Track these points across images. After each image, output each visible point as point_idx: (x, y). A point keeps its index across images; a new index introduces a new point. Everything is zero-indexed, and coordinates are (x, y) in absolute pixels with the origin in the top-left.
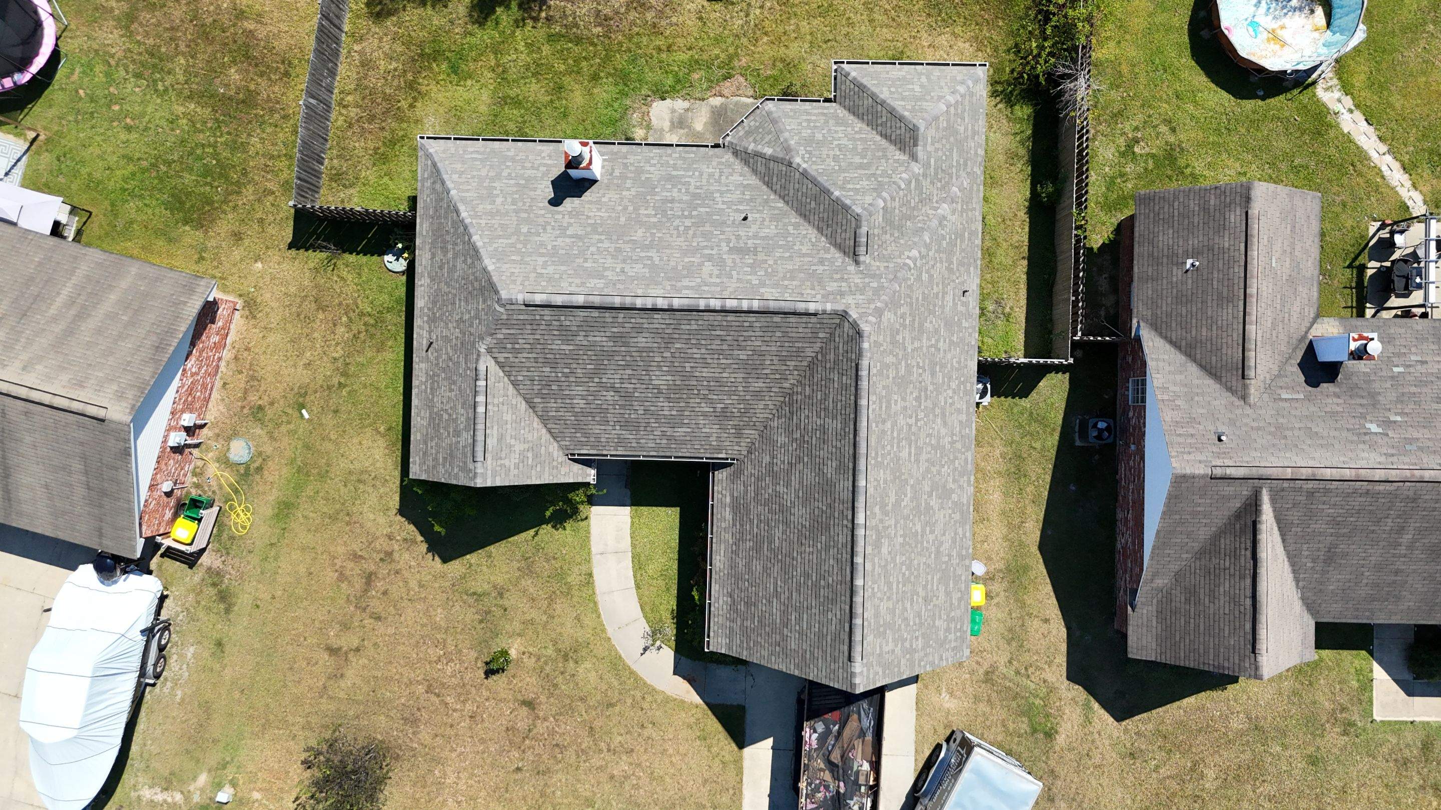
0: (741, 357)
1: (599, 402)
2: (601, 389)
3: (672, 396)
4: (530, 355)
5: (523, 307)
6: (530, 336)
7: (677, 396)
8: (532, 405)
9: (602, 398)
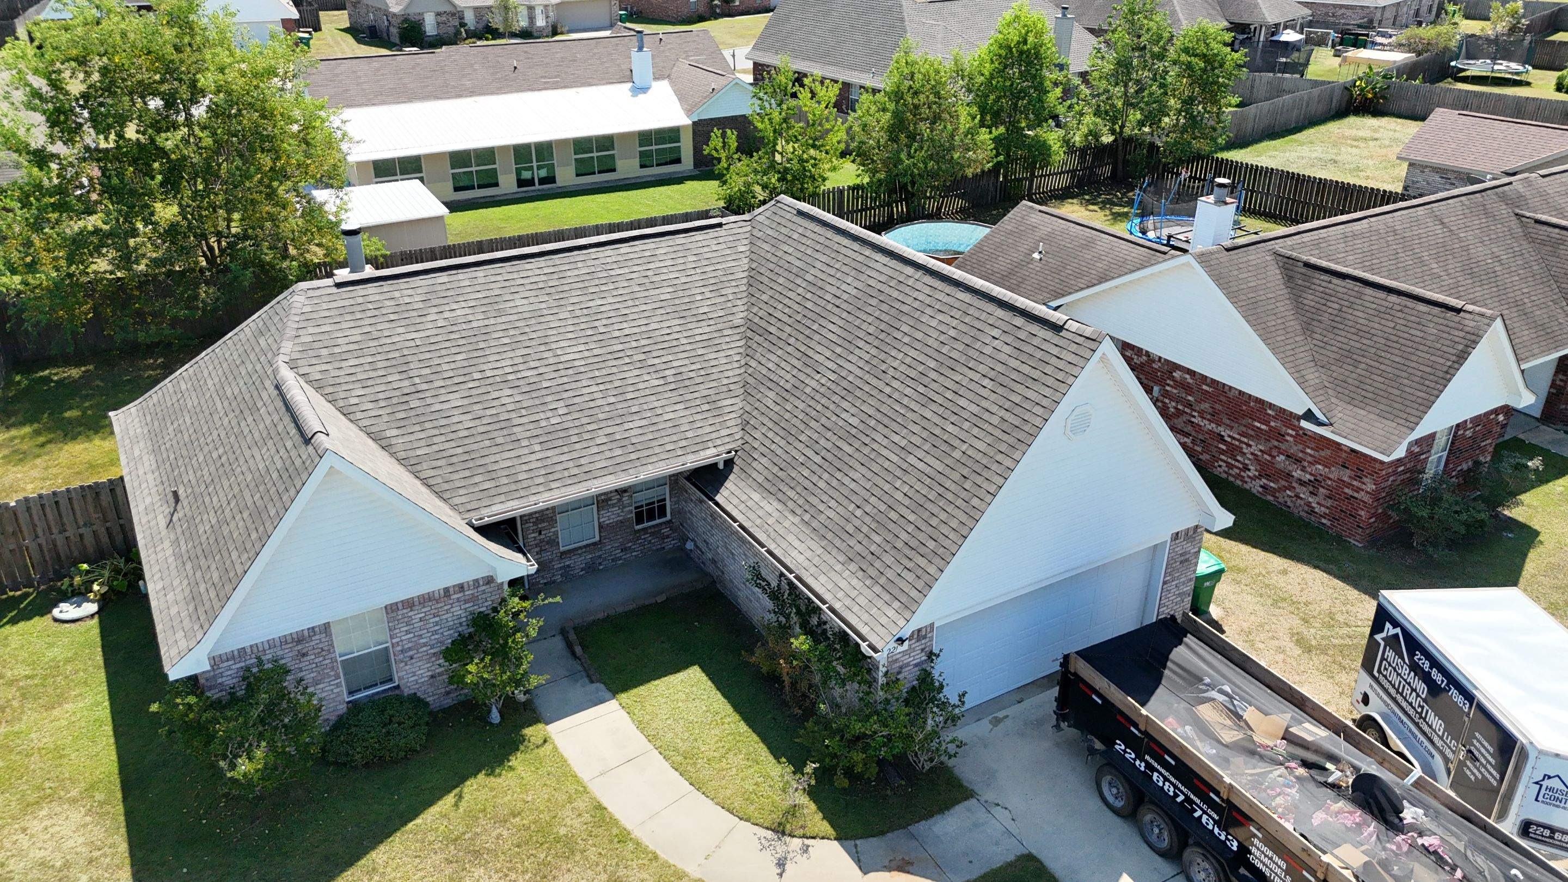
0: (663, 297)
1: (494, 411)
2: (489, 389)
3: (597, 374)
4: (362, 360)
5: (335, 290)
6: (354, 331)
7: (604, 372)
8: (384, 443)
9: (495, 403)
